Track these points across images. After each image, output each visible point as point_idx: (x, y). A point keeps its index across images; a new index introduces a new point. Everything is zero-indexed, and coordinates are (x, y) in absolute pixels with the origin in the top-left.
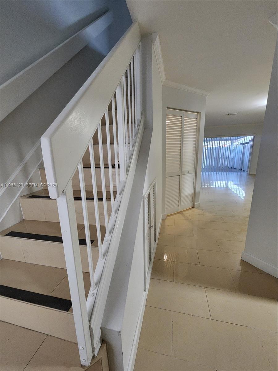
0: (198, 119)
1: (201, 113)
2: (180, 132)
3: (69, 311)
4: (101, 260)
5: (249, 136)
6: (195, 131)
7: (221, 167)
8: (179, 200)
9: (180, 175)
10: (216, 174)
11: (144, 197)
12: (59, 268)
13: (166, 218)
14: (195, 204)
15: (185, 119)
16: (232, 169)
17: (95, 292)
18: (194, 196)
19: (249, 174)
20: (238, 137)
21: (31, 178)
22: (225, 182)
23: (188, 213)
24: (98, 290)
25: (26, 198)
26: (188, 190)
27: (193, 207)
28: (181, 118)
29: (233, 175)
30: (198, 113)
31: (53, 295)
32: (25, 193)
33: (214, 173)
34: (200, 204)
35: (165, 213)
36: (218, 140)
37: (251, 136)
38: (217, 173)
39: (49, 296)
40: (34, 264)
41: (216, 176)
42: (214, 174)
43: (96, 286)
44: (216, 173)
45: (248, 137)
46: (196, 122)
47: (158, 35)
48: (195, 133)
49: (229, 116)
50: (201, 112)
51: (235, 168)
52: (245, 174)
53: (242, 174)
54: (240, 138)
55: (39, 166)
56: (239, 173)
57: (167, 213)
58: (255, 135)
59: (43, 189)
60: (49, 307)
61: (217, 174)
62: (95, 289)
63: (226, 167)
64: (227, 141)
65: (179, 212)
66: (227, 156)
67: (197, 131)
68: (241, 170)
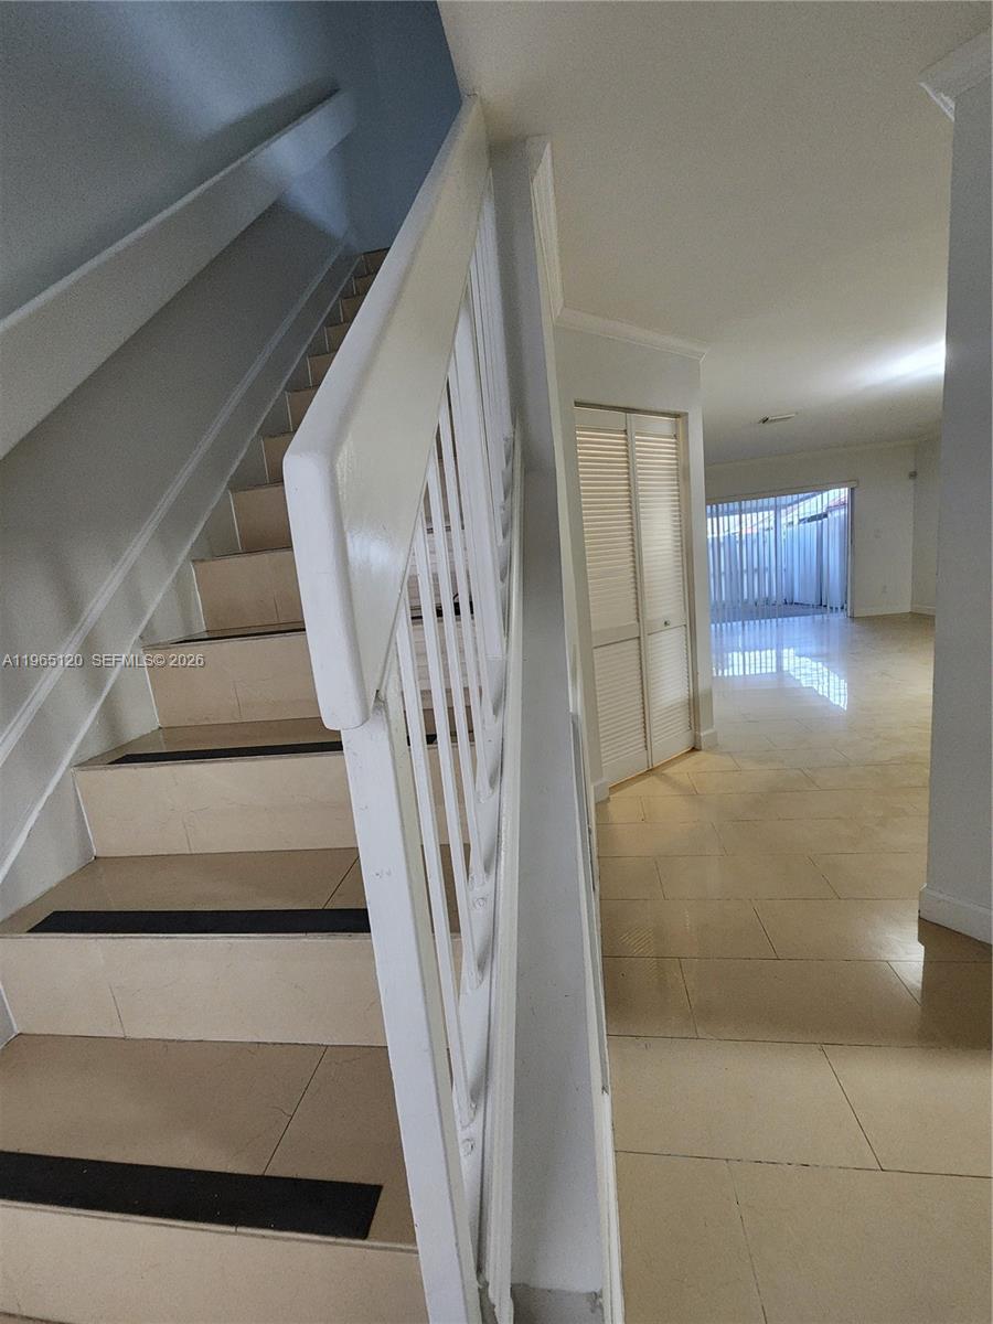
0: (680, 437)
1: (690, 416)
2: (625, 485)
3: (370, 1235)
4: (471, 988)
5: (837, 491)
6: (673, 480)
7: (751, 603)
8: (645, 728)
9: (639, 637)
10: (740, 628)
11: (575, 717)
12: (274, 1044)
13: (608, 798)
14: (702, 734)
15: (638, 440)
16: (789, 607)
17: (475, 1129)
18: (695, 706)
19: (852, 617)
20: (801, 496)
21: (114, 685)
22: (769, 652)
23: (682, 771)
24: (485, 1120)
25: (106, 769)
26: (670, 689)
27: (694, 749)
28: (623, 436)
29: (796, 625)
30: (677, 416)
31: (282, 1168)
32: (95, 750)
33: (734, 624)
34: (715, 733)
35: (604, 779)
36: (734, 513)
37: (842, 490)
38: (743, 625)
39: (262, 1176)
40: (164, 1040)
41: (743, 634)
42: (734, 628)
43: (474, 1106)
44: (740, 623)
45: (831, 492)
46: (676, 449)
47: (548, 146)
48: (673, 485)
49: (767, 425)
50: (686, 414)
51: (796, 600)
52: (837, 619)
53: (828, 620)
54: (808, 498)
55: (141, 637)
56: (818, 617)
57: (608, 779)
58: (854, 484)
59: (160, 728)
60: (275, 1228)
61: (746, 627)
62: (472, 1120)
63: (767, 601)
64: (760, 514)
65: (651, 771)
66: (767, 565)
67: (681, 480)
68: (821, 605)
